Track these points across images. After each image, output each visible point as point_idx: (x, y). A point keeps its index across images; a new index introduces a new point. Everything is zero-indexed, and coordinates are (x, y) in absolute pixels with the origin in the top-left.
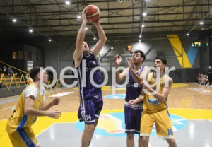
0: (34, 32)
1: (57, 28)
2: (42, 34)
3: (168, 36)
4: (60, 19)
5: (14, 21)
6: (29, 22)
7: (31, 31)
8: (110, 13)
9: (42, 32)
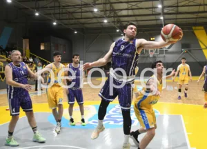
0: (58, 25)
1: (83, 21)
2: (67, 27)
3: (194, 28)
4: (82, 12)
5: (37, 14)
6: (52, 16)
7: (55, 24)
8: (129, 6)
9: (66, 24)
